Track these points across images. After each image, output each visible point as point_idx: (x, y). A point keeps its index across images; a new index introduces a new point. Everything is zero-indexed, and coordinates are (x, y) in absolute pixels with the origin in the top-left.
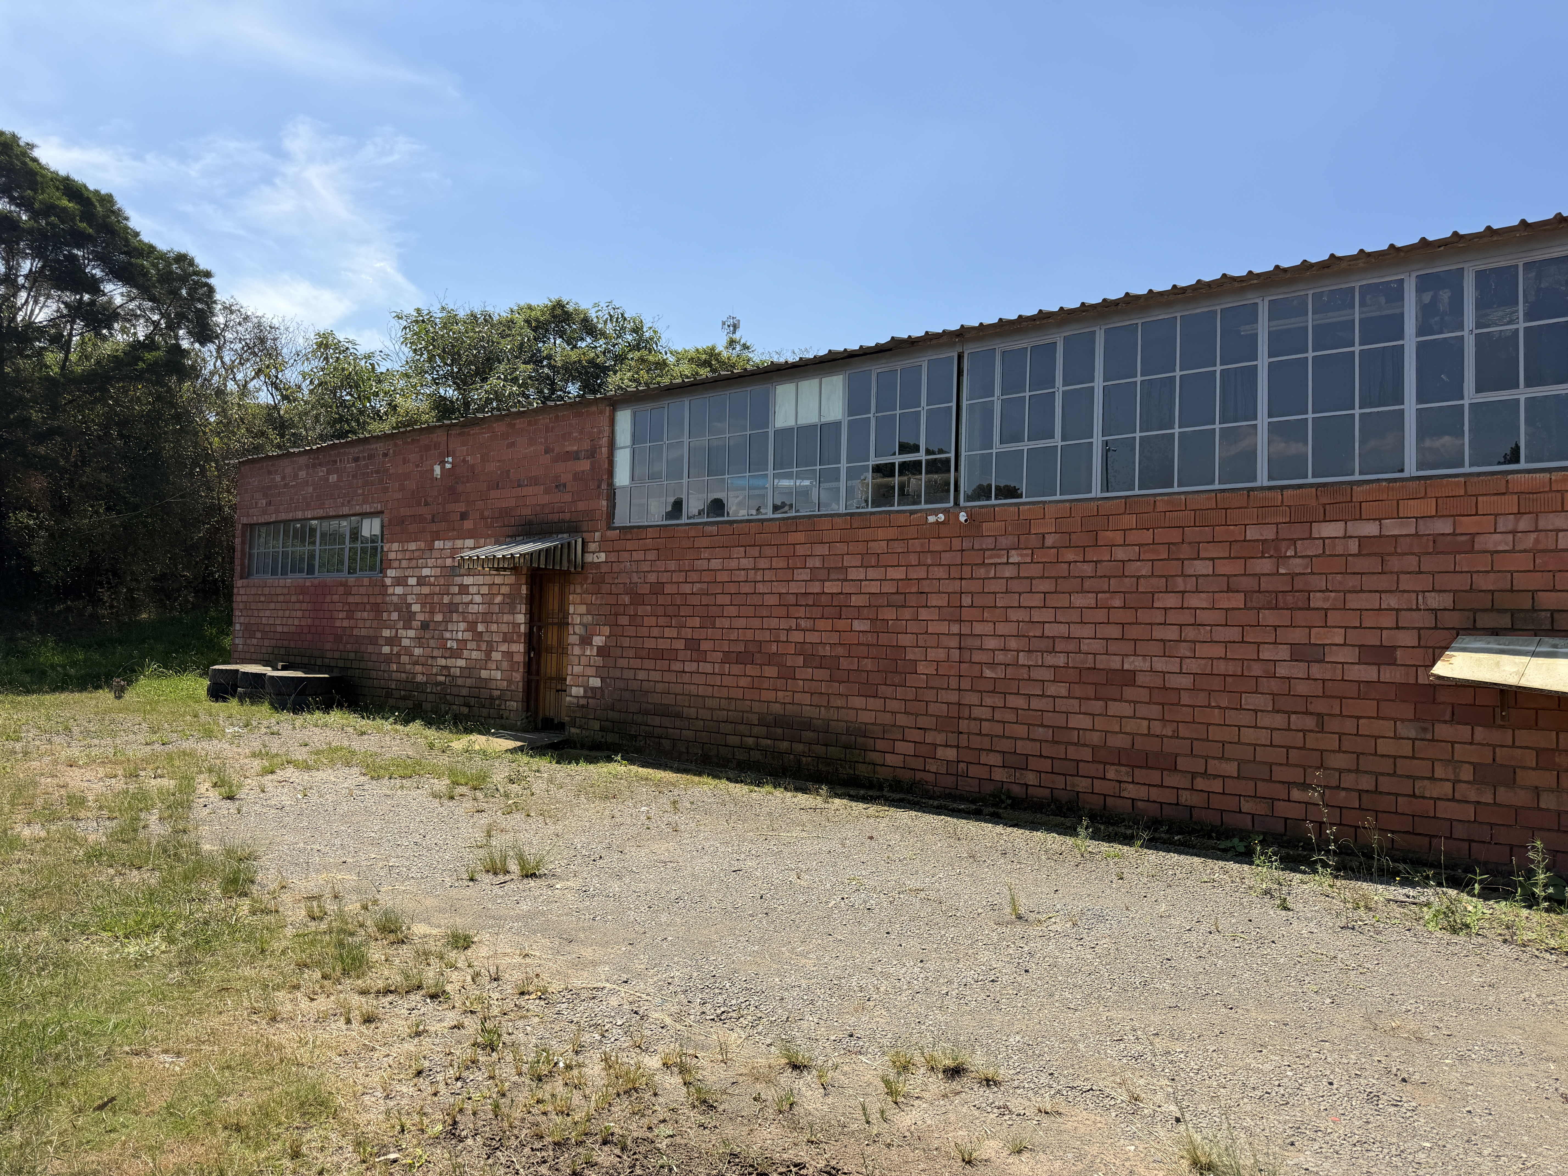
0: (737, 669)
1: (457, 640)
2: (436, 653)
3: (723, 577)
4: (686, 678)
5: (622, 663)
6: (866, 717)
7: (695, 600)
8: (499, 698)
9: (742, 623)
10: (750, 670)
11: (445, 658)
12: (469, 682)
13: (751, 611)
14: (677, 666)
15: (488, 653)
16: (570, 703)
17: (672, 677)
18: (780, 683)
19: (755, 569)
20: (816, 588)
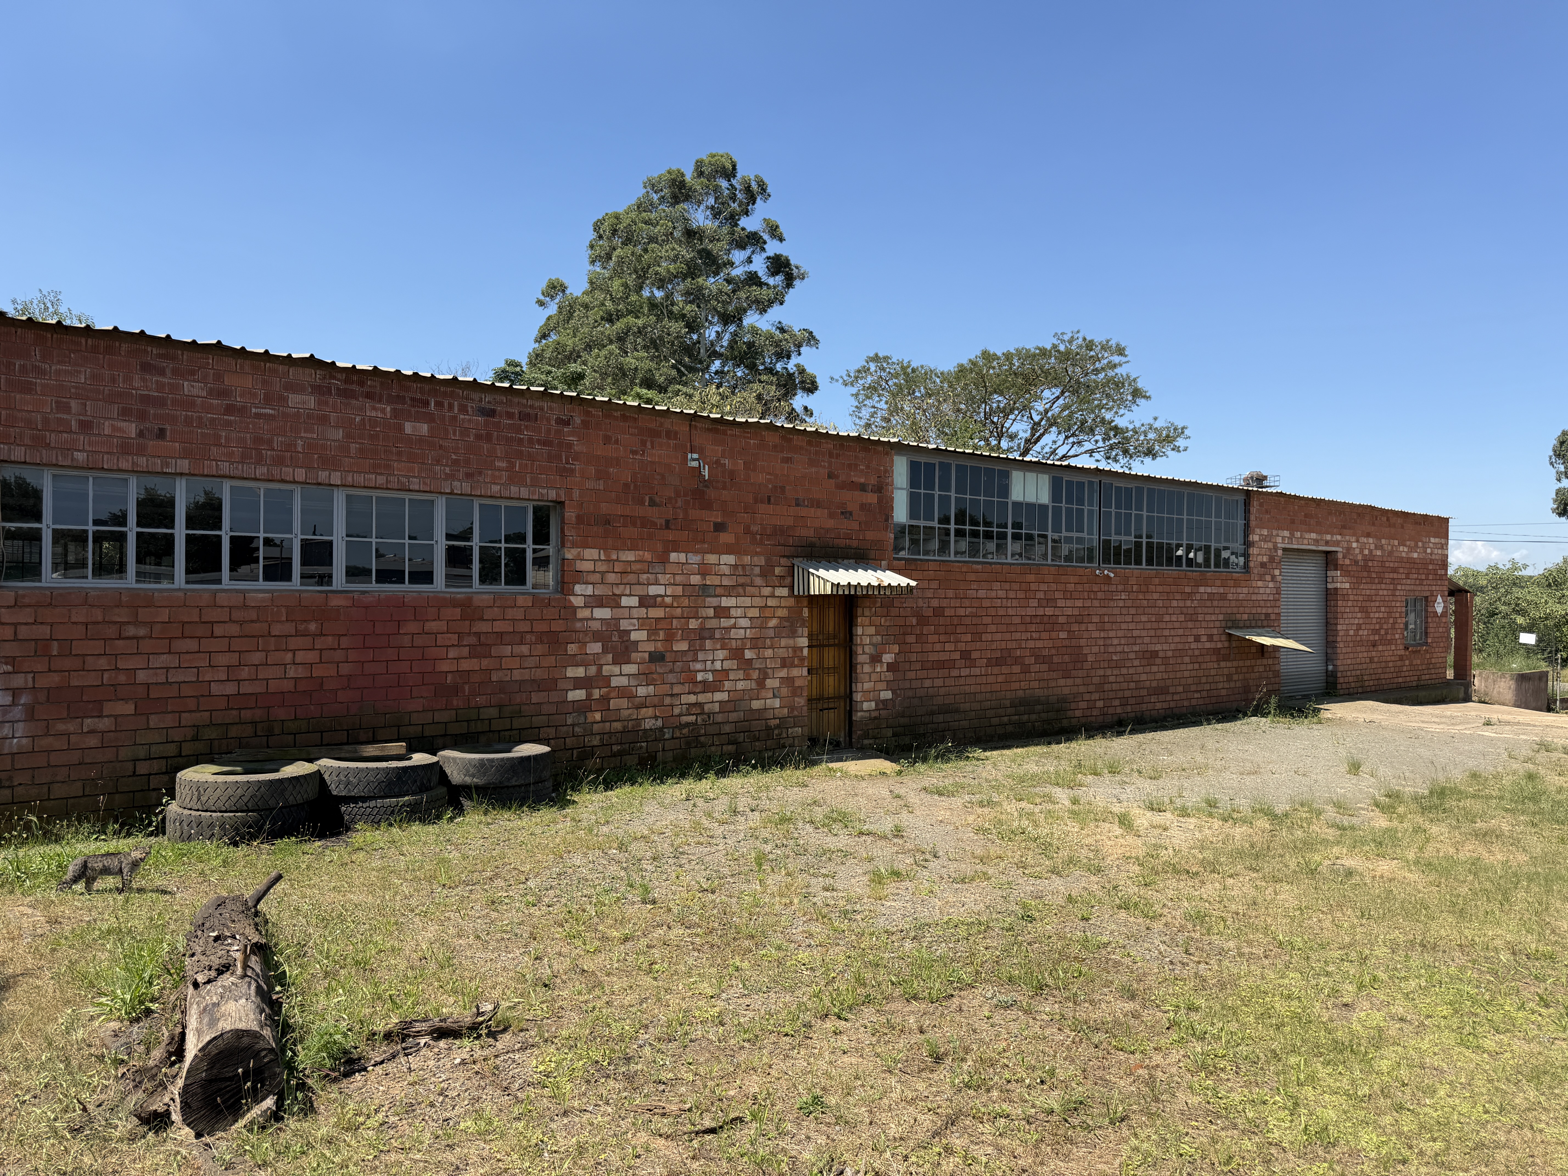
0: (996, 670)
1: (714, 671)
2: (677, 689)
3: (986, 603)
4: (962, 681)
5: (911, 675)
6: (1066, 691)
7: (968, 621)
8: (778, 727)
9: (998, 636)
10: (1005, 669)
11: (694, 693)
12: (733, 716)
13: (1003, 628)
14: (955, 673)
15: (761, 683)
16: (862, 717)
17: (951, 682)
18: (1022, 676)
19: (1007, 598)
20: (1040, 612)
